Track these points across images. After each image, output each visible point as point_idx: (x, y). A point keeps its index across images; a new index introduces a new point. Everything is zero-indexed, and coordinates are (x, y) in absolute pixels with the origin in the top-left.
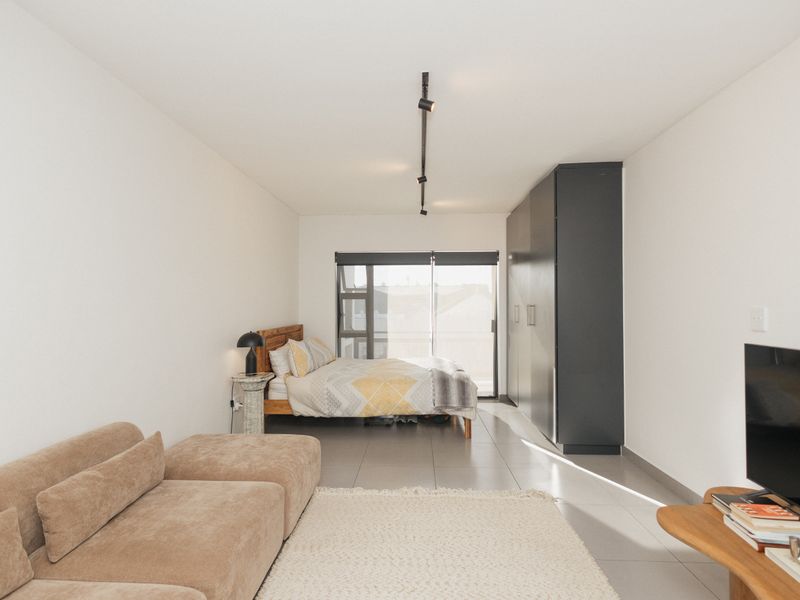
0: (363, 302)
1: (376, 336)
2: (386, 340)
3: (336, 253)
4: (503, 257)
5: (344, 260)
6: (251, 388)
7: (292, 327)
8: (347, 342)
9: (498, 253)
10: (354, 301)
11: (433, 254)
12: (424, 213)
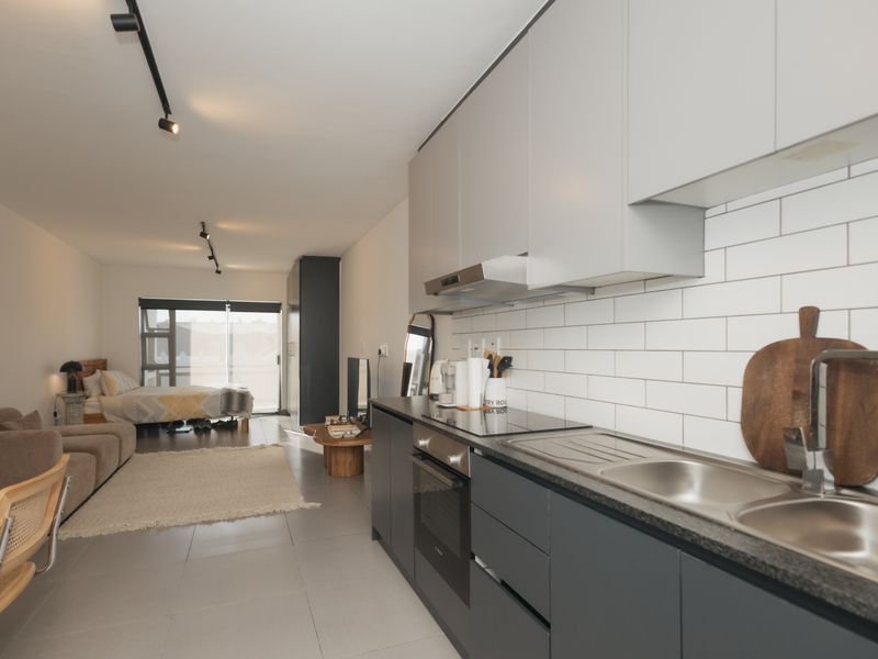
0: (165, 341)
1: (178, 370)
2: (188, 374)
3: (140, 299)
4: (284, 307)
5: (147, 304)
6: (73, 400)
7: (99, 360)
8: (150, 376)
9: (280, 304)
10: (156, 339)
11: (228, 303)
12: (218, 272)
